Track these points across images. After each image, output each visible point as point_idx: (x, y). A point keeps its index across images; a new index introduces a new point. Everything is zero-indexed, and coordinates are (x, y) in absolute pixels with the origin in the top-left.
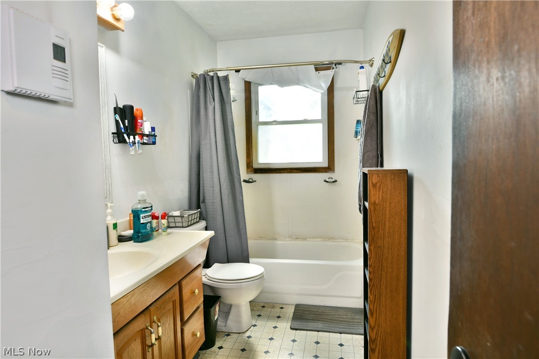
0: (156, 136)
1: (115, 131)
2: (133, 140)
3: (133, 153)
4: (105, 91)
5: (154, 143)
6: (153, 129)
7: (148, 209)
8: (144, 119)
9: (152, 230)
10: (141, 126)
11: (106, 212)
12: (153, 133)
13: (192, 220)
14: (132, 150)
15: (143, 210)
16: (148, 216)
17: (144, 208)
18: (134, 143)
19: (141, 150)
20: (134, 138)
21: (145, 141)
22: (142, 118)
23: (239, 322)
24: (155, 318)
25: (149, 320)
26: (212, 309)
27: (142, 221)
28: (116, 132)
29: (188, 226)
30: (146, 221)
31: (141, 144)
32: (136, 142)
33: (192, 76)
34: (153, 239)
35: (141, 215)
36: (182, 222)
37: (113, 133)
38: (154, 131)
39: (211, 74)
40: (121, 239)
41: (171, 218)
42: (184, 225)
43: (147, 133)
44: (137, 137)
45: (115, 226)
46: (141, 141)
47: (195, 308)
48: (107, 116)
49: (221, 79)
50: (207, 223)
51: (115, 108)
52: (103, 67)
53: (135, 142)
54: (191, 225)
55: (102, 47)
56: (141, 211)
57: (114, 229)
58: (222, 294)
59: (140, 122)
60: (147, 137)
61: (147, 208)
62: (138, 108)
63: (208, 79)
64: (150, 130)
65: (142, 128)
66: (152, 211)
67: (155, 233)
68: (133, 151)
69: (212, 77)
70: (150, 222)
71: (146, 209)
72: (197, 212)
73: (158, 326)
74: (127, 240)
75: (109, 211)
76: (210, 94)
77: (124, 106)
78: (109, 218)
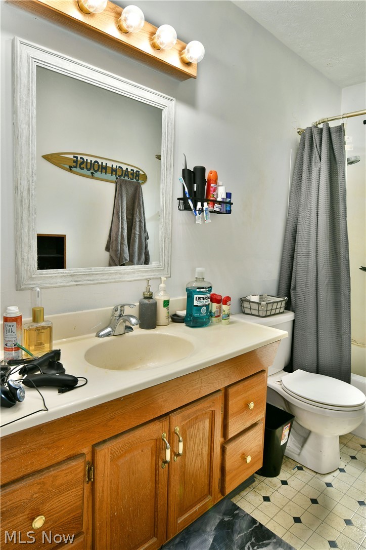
0: (232, 204)
1: (181, 196)
2: (201, 207)
3: (199, 222)
4: (171, 151)
5: (229, 212)
6: (229, 195)
7: (204, 290)
8: (220, 182)
9: (210, 314)
10: (214, 191)
11: (159, 286)
12: (228, 200)
13: (272, 310)
14: (199, 219)
15: (197, 290)
16: (204, 298)
17: (198, 288)
18: (201, 211)
19: (210, 219)
20: (202, 205)
21: (215, 209)
22: (216, 182)
23: (318, 456)
24: (178, 429)
25: (167, 430)
26: (278, 431)
27: (195, 303)
28: (183, 197)
29: (266, 316)
30: (201, 304)
31: (210, 212)
32: (204, 209)
33: (298, 132)
34: (211, 325)
35: (195, 296)
36: (259, 310)
37: (179, 199)
38: (230, 198)
39: (321, 126)
40: (175, 319)
41: (247, 303)
42: (261, 314)
43: (219, 199)
44: (205, 204)
45: (166, 303)
46: (211, 209)
47: (248, 425)
48: (172, 178)
49: (332, 131)
50: (295, 317)
51: (183, 170)
52: (172, 124)
53: (202, 209)
54: (270, 315)
55: (172, 100)
56: (195, 291)
57: (164, 306)
58: (297, 413)
59: (212, 187)
60: (220, 204)
61: (203, 288)
62: (213, 170)
63: (315, 132)
64: (224, 196)
65: (215, 193)
66: (212, 293)
67: (214, 319)
68: (200, 221)
69: (321, 130)
70: (207, 306)
71: (202, 290)
72: (282, 301)
73: (179, 441)
74: (180, 321)
75: (162, 285)
76: (316, 152)
77: (195, 168)
78: (161, 293)
